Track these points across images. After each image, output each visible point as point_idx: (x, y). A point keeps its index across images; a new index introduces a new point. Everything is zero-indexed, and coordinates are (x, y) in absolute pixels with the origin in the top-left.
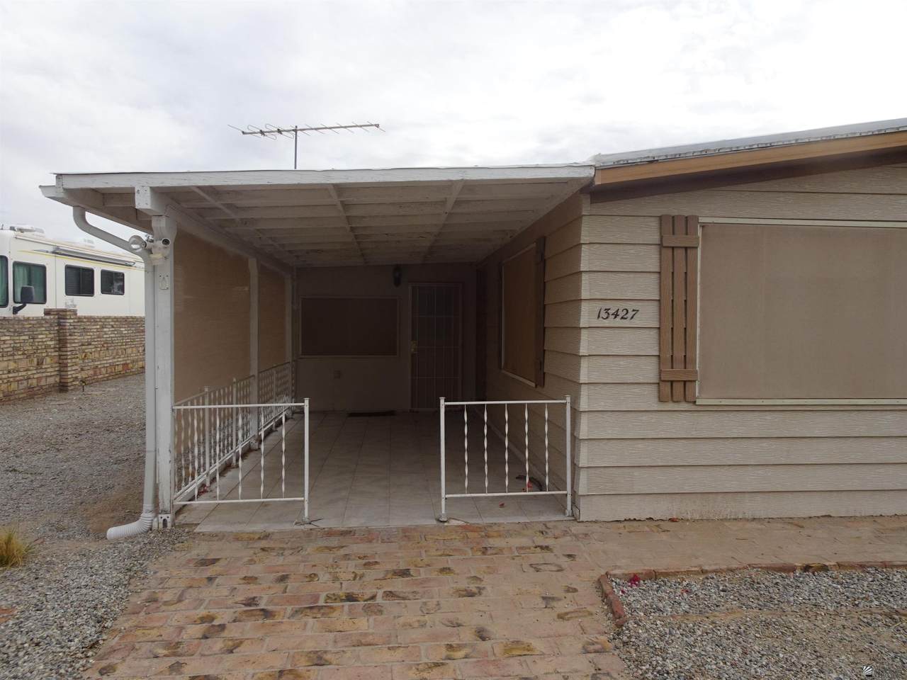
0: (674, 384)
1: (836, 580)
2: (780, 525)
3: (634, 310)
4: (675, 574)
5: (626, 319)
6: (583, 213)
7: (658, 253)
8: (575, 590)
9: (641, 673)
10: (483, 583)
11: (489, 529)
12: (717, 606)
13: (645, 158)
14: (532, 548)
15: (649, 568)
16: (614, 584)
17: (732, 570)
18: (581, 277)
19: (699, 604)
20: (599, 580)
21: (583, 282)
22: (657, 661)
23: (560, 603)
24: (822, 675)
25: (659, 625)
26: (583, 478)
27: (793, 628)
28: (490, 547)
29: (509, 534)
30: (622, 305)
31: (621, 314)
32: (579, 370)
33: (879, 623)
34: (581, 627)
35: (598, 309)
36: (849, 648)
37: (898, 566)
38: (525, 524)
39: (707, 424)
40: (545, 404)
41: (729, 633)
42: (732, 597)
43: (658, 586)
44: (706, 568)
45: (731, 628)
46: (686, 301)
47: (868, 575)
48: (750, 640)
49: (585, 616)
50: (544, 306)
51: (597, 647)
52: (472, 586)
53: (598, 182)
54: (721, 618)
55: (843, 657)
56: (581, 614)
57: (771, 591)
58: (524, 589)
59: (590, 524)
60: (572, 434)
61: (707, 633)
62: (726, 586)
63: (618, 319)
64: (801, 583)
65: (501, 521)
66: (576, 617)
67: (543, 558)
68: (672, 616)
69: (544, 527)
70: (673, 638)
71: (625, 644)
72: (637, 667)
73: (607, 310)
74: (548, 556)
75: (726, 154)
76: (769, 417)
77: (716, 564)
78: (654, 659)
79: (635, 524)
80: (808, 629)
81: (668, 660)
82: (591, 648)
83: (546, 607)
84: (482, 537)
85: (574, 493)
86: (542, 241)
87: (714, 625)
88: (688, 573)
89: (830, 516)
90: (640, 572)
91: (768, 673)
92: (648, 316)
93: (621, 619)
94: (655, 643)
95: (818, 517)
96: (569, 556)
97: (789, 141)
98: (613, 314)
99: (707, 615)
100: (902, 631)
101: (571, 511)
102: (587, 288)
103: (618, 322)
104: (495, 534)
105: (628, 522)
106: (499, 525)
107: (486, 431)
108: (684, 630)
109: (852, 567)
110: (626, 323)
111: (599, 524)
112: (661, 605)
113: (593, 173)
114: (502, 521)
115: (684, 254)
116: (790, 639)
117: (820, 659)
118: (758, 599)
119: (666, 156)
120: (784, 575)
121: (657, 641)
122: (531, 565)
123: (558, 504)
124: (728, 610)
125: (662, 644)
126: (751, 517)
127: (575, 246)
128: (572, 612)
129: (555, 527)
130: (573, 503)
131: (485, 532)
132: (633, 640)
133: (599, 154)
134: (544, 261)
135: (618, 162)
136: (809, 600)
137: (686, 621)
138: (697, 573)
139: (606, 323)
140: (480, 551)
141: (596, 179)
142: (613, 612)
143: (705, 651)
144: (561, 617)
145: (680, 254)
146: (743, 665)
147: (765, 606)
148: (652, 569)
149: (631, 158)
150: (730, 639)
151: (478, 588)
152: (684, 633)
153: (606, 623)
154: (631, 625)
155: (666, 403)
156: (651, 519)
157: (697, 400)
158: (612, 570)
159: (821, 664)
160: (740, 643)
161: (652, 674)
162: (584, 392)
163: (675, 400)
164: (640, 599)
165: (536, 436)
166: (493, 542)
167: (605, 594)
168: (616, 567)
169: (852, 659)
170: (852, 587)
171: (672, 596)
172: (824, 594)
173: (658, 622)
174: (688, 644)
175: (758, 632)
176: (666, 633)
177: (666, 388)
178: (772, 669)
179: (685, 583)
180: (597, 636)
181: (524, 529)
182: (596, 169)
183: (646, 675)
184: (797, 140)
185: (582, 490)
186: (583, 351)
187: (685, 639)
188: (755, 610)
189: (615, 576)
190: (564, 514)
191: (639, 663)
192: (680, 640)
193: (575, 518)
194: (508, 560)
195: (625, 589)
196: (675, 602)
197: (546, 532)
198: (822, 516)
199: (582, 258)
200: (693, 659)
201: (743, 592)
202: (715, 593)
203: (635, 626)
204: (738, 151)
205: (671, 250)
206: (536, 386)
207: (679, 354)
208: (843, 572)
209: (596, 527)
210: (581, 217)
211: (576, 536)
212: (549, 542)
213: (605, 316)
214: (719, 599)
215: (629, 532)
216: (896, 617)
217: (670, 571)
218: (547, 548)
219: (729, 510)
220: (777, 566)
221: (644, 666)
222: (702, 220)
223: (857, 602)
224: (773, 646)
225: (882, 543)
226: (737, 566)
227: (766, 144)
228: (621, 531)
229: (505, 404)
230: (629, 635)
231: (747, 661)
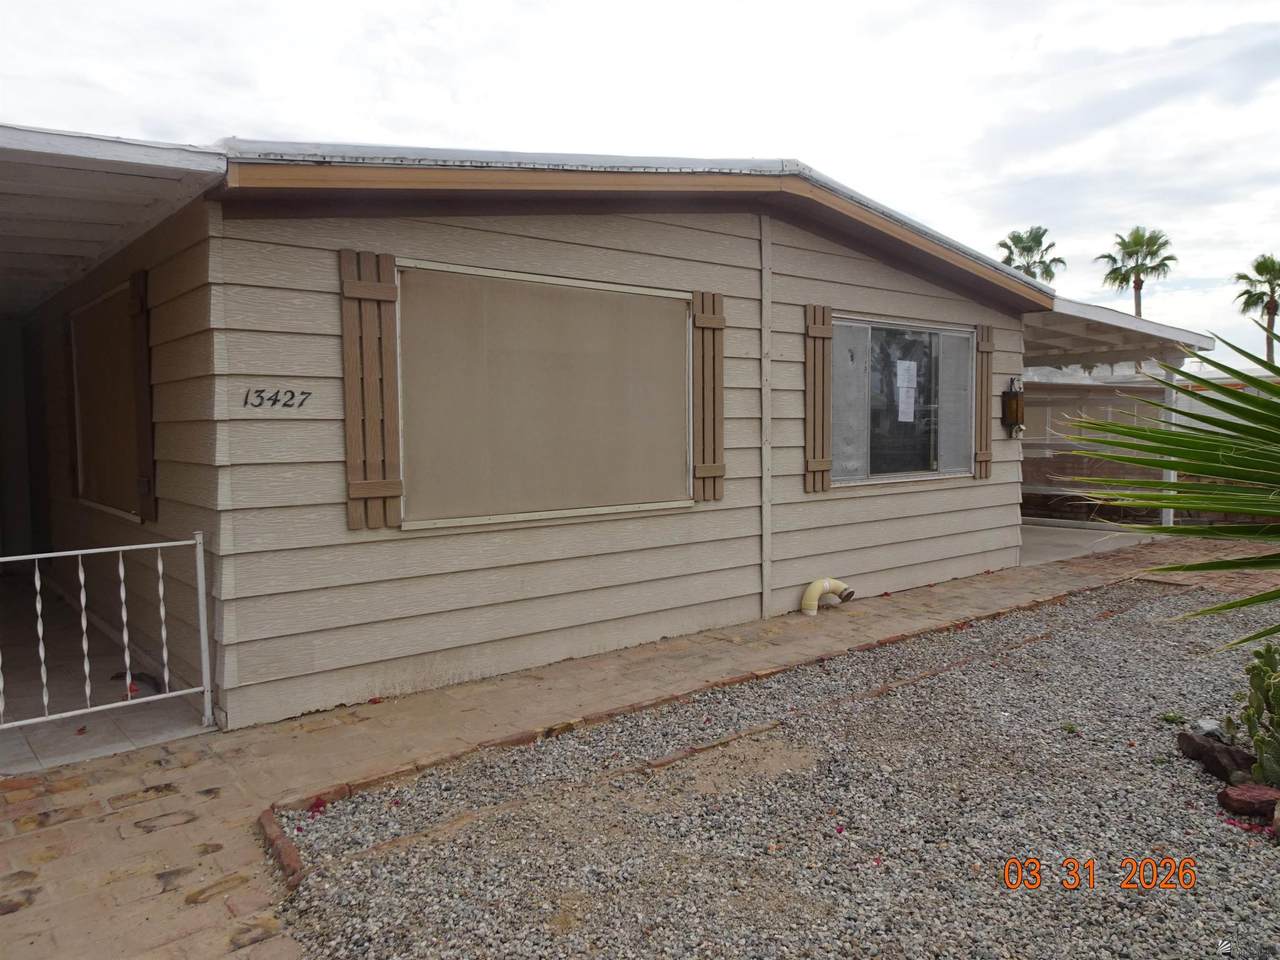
0: (369, 503)
1: (583, 740)
2: (516, 681)
3: (303, 393)
4: (379, 782)
5: (290, 406)
6: (211, 233)
7: (337, 307)
8: (218, 847)
9: (328, 953)
10: (39, 879)
11: (54, 777)
12: (439, 814)
13: (309, 155)
14: (140, 795)
15: (339, 782)
16: (285, 820)
17: (457, 758)
18: (213, 337)
19: (414, 819)
20: (259, 819)
21: (216, 346)
22: (353, 926)
23: (190, 878)
24: (573, 873)
25: (356, 868)
26: (230, 660)
27: (536, 818)
28: (56, 811)
29: (95, 778)
30: (283, 386)
31: (283, 398)
32: (216, 489)
33: (632, 783)
34: (229, 907)
35: (243, 391)
36: (601, 826)
37: (646, 707)
38: (128, 755)
39: (418, 557)
40: (156, 549)
41: (456, 849)
42: (459, 795)
43: (354, 805)
44: (423, 762)
45: (459, 841)
46: (381, 380)
47: (617, 725)
48: (485, 852)
49: (235, 887)
50: (151, 387)
51: (256, 933)
52: (15, 890)
53: (233, 183)
54: (444, 831)
55: (596, 840)
56: (227, 886)
57: (508, 773)
58: (122, 869)
59: (245, 731)
60: (208, 594)
61: (426, 859)
62: (450, 782)
63: (278, 406)
64: (543, 753)
65: (78, 758)
66: (220, 893)
67: (160, 805)
68: (374, 848)
69: (163, 754)
70: (377, 881)
71: (303, 913)
72: (322, 945)
73: (259, 393)
74: (171, 801)
75: (429, 168)
76: (498, 539)
77: (436, 753)
78: (348, 924)
79: (318, 717)
80: (554, 814)
81: (370, 920)
82: (246, 938)
83: (164, 891)
84: (39, 795)
85: (216, 689)
86: (141, 280)
87: (436, 844)
88: (397, 775)
89: (571, 659)
90: (326, 791)
91: (509, 892)
92: (326, 401)
93: (296, 875)
94: (350, 897)
95: (559, 662)
96: (208, 792)
97: (511, 163)
98: (269, 399)
99: (425, 831)
100: (655, 787)
101: (211, 718)
102: (223, 356)
103: (279, 411)
104: (65, 785)
105: (307, 717)
106: (74, 766)
107: (39, 607)
108: (392, 865)
109: (599, 719)
110: (293, 413)
111: (260, 730)
112: (358, 834)
113: (225, 168)
114: (78, 760)
115: (376, 312)
116: (533, 835)
117: (570, 852)
118: (492, 790)
119: (343, 157)
120: (523, 748)
121: (353, 894)
122: (137, 824)
123: (190, 710)
124: (453, 816)
125: (361, 896)
126: (480, 677)
127: (198, 288)
128: (211, 887)
129: (184, 748)
130: (216, 704)
131: (47, 784)
132: (315, 903)
133: (234, 137)
134: (146, 312)
135: (266, 155)
136: (554, 774)
137: (395, 851)
138: (410, 773)
139: (259, 413)
140: (34, 821)
141: (229, 178)
142: (282, 868)
143: (424, 887)
144: (192, 900)
145: (370, 310)
146: (475, 891)
147: (502, 796)
148: (344, 782)
149: (290, 153)
150: (456, 859)
151: (25, 892)
152: (394, 868)
153: (272, 889)
154: (313, 879)
155: (358, 532)
156: (342, 705)
157: (403, 524)
158: (282, 798)
159: (571, 857)
160: (471, 860)
161: (346, 948)
162: (226, 524)
163: (371, 526)
164: (327, 833)
165: (143, 604)
166: (59, 800)
167: (270, 839)
168: (288, 792)
169: (605, 840)
170: (600, 744)
171: (376, 816)
172: (570, 762)
173: (355, 864)
174: (400, 884)
175: (493, 837)
176: (367, 878)
177: (358, 509)
178: (513, 884)
179: (393, 792)
180: (255, 914)
181: (124, 765)
182: (229, 161)
183: (337, 954)
184: (519, 164)
185: (229, 681)
186: (221, 458)
187: (395, 877)
188: (489, 807)
189: (285, 807)
190: (200, 723)
191: (324, 938)
192: (387, 882)
193: (219, 727)
194: (92, 824)
195: (302, 823)
196: (380, 824)
197: (168, 762)
198: (564, 660)
199: (212, 307)
200: (407, 905)
201: (473, 785)
202: (436, 796)
203: (319, 879)
204: (444, 167)
205: (356, 304)
206: (143, 522)
207: (375, 458)
208: (590, 728)
209: (255, 734)
210: (206, 240)
211: (219, 756)
212: (171, 776)
213: (257, 401)
214: (441, 803)
215: (310, 732)
216: (649, 771)
217: (371, 779)
218: (168, 787)
219: (451, 673)
220: (514, 738)
221: (334, 939)
222: (400, 262)
223: (606, 763)
224: (513, 851)
225: (628, 681)
226: (463, 750)
227: (482, 163)
228: (295, 733)
229: (77, 556)
230: (308, 897)
231: (481, 883)
